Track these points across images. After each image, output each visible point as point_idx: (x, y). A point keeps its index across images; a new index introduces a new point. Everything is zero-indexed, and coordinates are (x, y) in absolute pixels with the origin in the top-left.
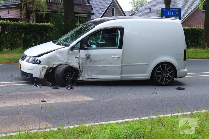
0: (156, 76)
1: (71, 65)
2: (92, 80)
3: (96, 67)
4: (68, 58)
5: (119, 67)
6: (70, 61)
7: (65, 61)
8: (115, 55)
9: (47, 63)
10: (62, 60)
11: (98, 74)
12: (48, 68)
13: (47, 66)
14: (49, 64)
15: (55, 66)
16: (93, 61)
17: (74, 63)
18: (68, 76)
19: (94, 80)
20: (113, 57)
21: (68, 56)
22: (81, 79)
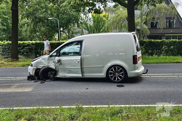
0: (110, 75)
1: (50, 67)
2: (64, 77)
3: (66, 68)
4: (48, 62)
5: (79, 68)
6: (49, 64)
7: (47, 65)
8: (76, 60)
9: (36, 66)
10: (45, 64)
11: (68, 73)
12: (36, 69)
13: (35, 68)
14: (37, 66)
15: (41, 68)
16: (63, 64)
17: (52, 66)
18: (49, 74)
19: (66, 77)
20: (75, 61)
21: (48, 61)
22: (58, 76)
